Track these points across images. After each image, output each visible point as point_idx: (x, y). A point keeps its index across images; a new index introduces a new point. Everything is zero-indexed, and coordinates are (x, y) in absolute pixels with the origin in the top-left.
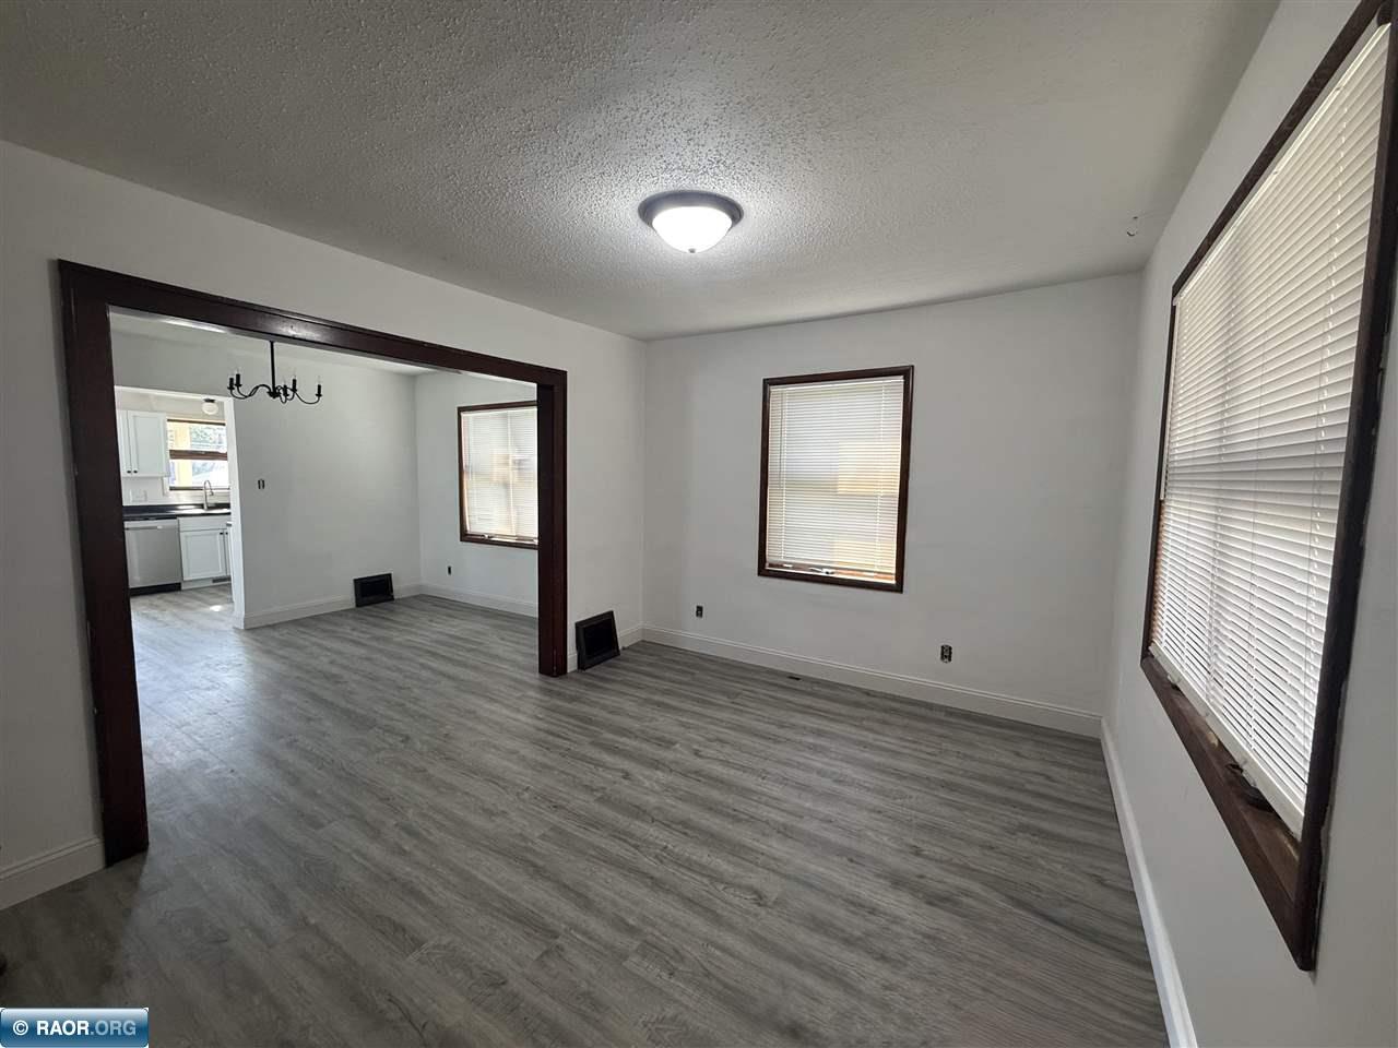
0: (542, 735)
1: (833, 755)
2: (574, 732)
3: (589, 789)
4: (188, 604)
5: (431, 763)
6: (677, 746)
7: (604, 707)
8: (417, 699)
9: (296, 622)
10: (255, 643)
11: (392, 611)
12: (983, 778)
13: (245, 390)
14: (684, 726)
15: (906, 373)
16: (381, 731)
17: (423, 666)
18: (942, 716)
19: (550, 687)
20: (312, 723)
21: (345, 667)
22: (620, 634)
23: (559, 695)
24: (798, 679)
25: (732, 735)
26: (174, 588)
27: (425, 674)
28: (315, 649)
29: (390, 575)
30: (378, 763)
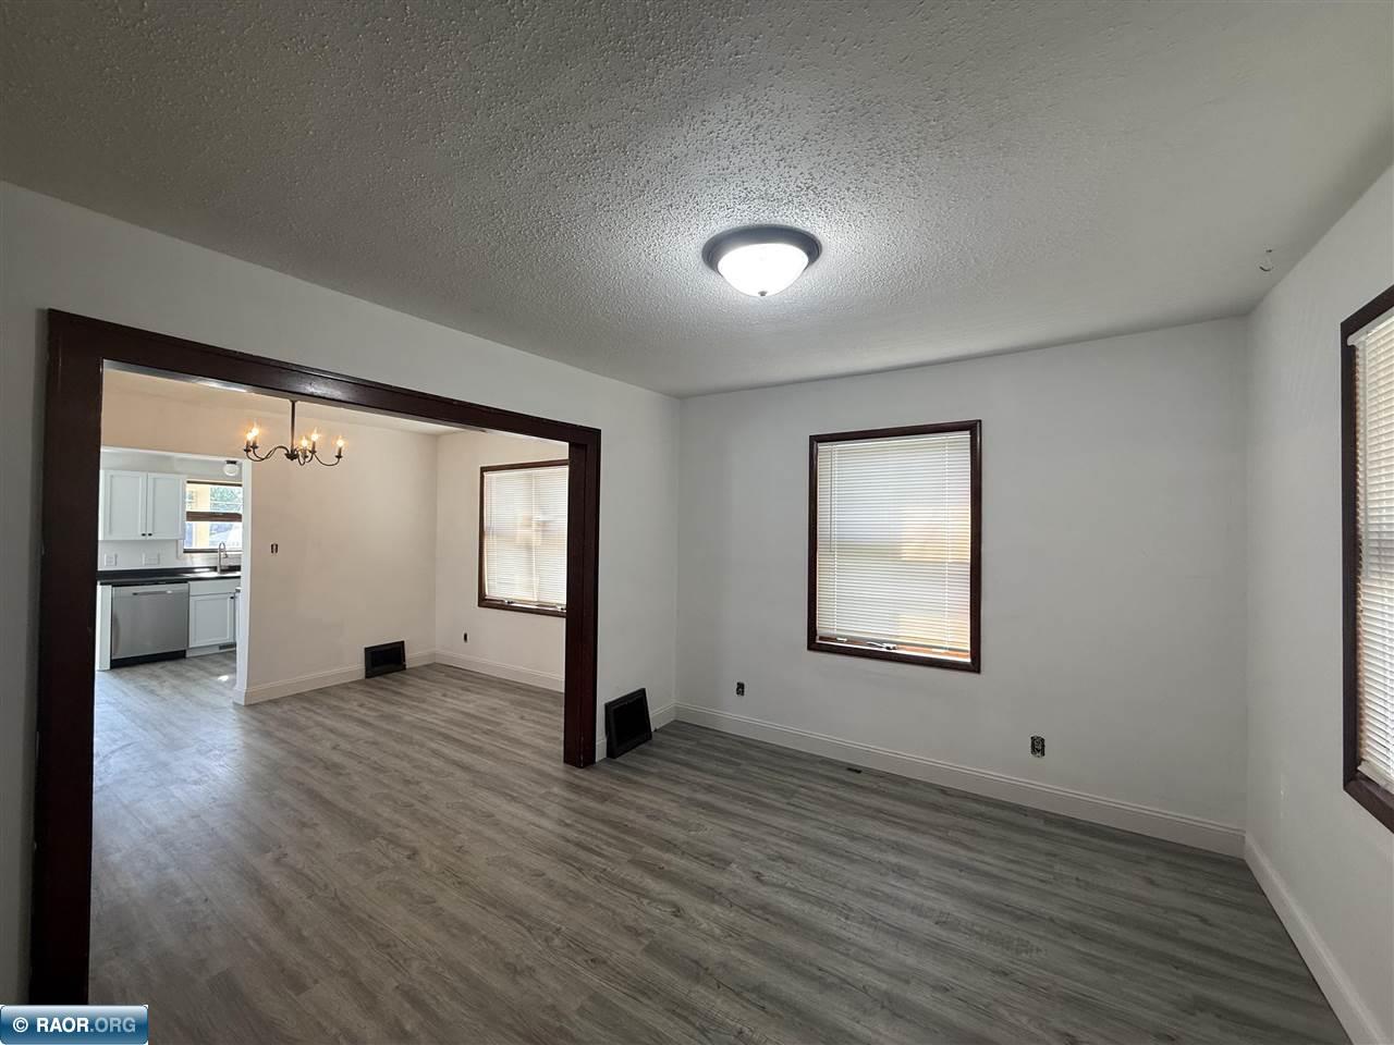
0: (572, 849)
1: (924, 882)
2: (609, 844)
3: (634, 932)
4: (190, 674)
5: (442, 890)
6: (734, 866)
7: (640, 809)
8: (426, 797)
9: (299, 697)
10: (255, 723)
11: (403, 683)
12: (1119, 919)
13: (262, 453)
14: (737, 837)
15: (973, 428)
16: (384, 842)
17: (435, 753)
18: (1039, 825)
19: (577, 781)
20: (306, 830)
21: (350, 755)
22: (652, 714)
23: (587, 791)
24: (859, 772)
25: (795, 851)
26: (178, 656)
27: (436, 763)
28: (317, 731)
29: (403, 642)
30: (378, 888)
